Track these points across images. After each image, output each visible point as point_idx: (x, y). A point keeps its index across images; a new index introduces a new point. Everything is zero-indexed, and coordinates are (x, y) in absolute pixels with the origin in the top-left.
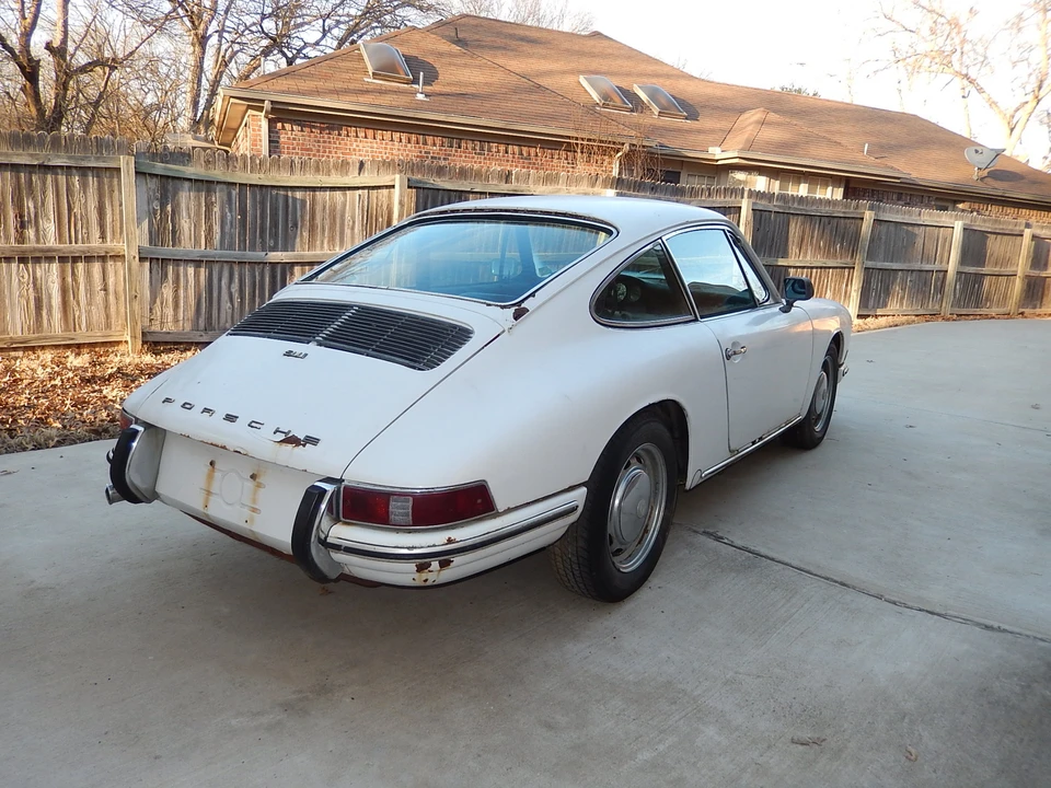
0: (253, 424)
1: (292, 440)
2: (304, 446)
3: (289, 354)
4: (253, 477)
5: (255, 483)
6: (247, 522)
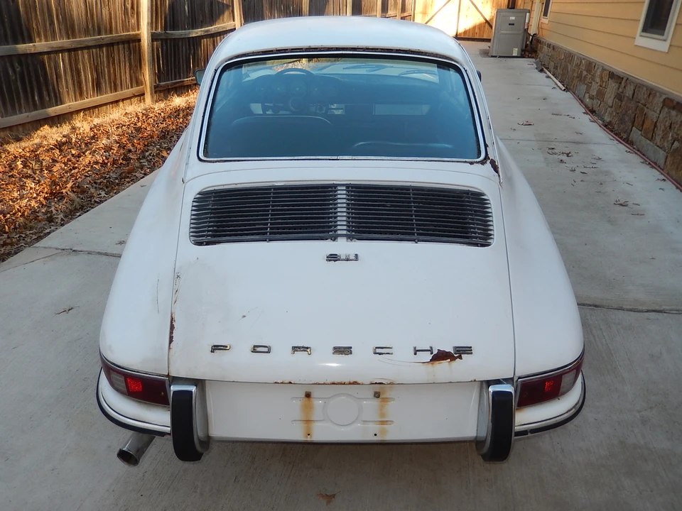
0: (378, 351)
1: (441, 356)
2: (460, 357)
3: (333, 258)
4: (377, 395)
5: (379, 399)
6: (375, 435)
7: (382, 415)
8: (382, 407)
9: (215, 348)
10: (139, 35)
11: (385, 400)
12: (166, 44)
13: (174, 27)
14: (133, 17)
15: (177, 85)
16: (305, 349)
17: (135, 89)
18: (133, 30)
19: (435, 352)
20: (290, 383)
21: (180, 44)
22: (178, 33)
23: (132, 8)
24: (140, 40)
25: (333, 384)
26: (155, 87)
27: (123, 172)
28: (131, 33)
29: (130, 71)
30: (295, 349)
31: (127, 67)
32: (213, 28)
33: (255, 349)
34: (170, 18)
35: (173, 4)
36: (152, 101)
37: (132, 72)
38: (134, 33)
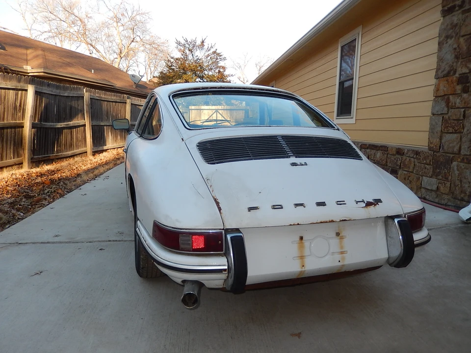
0: (339, 203)
1: (369, 204)
2: (377, 205)
3: (294, 164)
4: (338, 234)
5: (339, 238)
6: (339, 261)
7: (342, 247)
8: (341, 243)
9: (250, 209)
10: (23, 123)
11: (342, 238)
12: (40, 131)
13: (46, 120)
14: (20, 112)
15: (46, 158)
16: (302, 205)
17: (16, 160)
18: (19, 120)
19: (366, 202)
20: (298, 224)
21: (50, 131)
22: (49, 124)
23: (20, 106)
24: (23, 127)
25: (321, 222)
26: (32, 159)
27: (34, 202)
28: (17, 122)
29: (14, 147)
30: (297, 205)
31: (12, 144)
32: (71, 123)
33: (274, 207)
34: (44, 115)
35: (47, 105)
36: (29, 168)
37: (15, 148)
38: (20, 122)
